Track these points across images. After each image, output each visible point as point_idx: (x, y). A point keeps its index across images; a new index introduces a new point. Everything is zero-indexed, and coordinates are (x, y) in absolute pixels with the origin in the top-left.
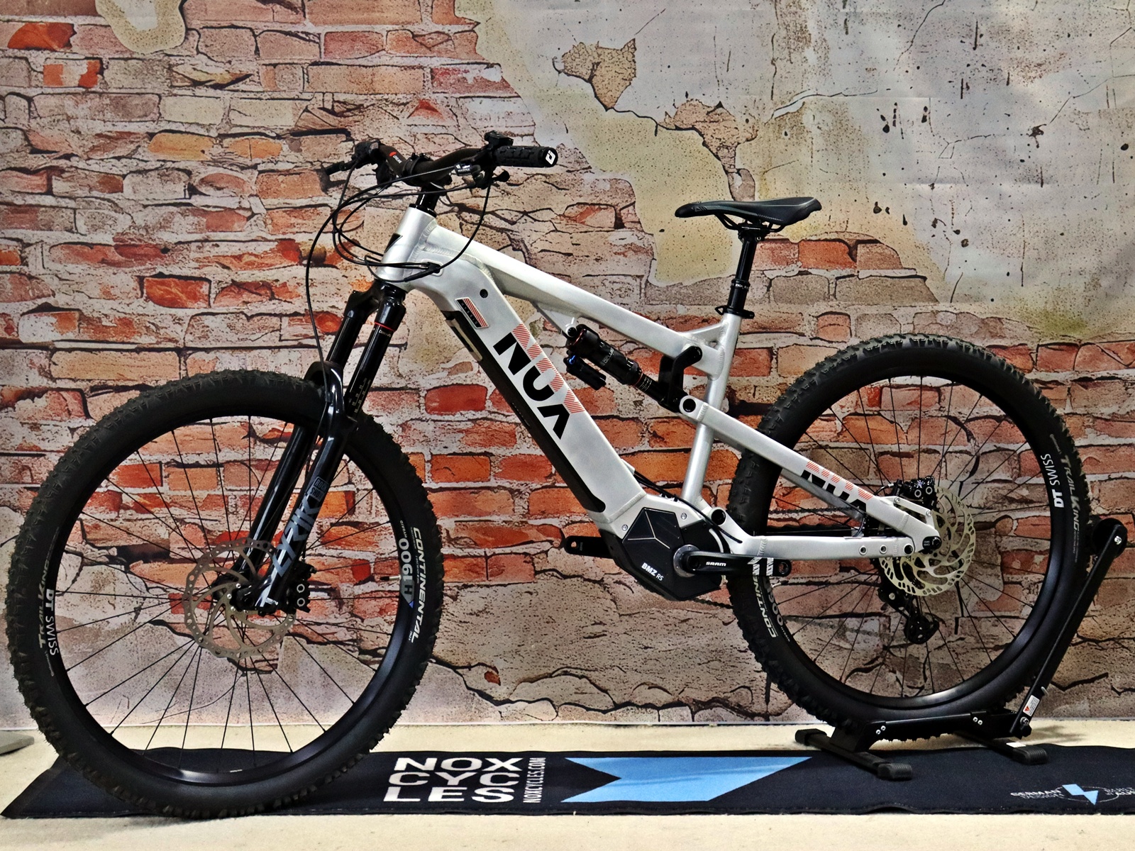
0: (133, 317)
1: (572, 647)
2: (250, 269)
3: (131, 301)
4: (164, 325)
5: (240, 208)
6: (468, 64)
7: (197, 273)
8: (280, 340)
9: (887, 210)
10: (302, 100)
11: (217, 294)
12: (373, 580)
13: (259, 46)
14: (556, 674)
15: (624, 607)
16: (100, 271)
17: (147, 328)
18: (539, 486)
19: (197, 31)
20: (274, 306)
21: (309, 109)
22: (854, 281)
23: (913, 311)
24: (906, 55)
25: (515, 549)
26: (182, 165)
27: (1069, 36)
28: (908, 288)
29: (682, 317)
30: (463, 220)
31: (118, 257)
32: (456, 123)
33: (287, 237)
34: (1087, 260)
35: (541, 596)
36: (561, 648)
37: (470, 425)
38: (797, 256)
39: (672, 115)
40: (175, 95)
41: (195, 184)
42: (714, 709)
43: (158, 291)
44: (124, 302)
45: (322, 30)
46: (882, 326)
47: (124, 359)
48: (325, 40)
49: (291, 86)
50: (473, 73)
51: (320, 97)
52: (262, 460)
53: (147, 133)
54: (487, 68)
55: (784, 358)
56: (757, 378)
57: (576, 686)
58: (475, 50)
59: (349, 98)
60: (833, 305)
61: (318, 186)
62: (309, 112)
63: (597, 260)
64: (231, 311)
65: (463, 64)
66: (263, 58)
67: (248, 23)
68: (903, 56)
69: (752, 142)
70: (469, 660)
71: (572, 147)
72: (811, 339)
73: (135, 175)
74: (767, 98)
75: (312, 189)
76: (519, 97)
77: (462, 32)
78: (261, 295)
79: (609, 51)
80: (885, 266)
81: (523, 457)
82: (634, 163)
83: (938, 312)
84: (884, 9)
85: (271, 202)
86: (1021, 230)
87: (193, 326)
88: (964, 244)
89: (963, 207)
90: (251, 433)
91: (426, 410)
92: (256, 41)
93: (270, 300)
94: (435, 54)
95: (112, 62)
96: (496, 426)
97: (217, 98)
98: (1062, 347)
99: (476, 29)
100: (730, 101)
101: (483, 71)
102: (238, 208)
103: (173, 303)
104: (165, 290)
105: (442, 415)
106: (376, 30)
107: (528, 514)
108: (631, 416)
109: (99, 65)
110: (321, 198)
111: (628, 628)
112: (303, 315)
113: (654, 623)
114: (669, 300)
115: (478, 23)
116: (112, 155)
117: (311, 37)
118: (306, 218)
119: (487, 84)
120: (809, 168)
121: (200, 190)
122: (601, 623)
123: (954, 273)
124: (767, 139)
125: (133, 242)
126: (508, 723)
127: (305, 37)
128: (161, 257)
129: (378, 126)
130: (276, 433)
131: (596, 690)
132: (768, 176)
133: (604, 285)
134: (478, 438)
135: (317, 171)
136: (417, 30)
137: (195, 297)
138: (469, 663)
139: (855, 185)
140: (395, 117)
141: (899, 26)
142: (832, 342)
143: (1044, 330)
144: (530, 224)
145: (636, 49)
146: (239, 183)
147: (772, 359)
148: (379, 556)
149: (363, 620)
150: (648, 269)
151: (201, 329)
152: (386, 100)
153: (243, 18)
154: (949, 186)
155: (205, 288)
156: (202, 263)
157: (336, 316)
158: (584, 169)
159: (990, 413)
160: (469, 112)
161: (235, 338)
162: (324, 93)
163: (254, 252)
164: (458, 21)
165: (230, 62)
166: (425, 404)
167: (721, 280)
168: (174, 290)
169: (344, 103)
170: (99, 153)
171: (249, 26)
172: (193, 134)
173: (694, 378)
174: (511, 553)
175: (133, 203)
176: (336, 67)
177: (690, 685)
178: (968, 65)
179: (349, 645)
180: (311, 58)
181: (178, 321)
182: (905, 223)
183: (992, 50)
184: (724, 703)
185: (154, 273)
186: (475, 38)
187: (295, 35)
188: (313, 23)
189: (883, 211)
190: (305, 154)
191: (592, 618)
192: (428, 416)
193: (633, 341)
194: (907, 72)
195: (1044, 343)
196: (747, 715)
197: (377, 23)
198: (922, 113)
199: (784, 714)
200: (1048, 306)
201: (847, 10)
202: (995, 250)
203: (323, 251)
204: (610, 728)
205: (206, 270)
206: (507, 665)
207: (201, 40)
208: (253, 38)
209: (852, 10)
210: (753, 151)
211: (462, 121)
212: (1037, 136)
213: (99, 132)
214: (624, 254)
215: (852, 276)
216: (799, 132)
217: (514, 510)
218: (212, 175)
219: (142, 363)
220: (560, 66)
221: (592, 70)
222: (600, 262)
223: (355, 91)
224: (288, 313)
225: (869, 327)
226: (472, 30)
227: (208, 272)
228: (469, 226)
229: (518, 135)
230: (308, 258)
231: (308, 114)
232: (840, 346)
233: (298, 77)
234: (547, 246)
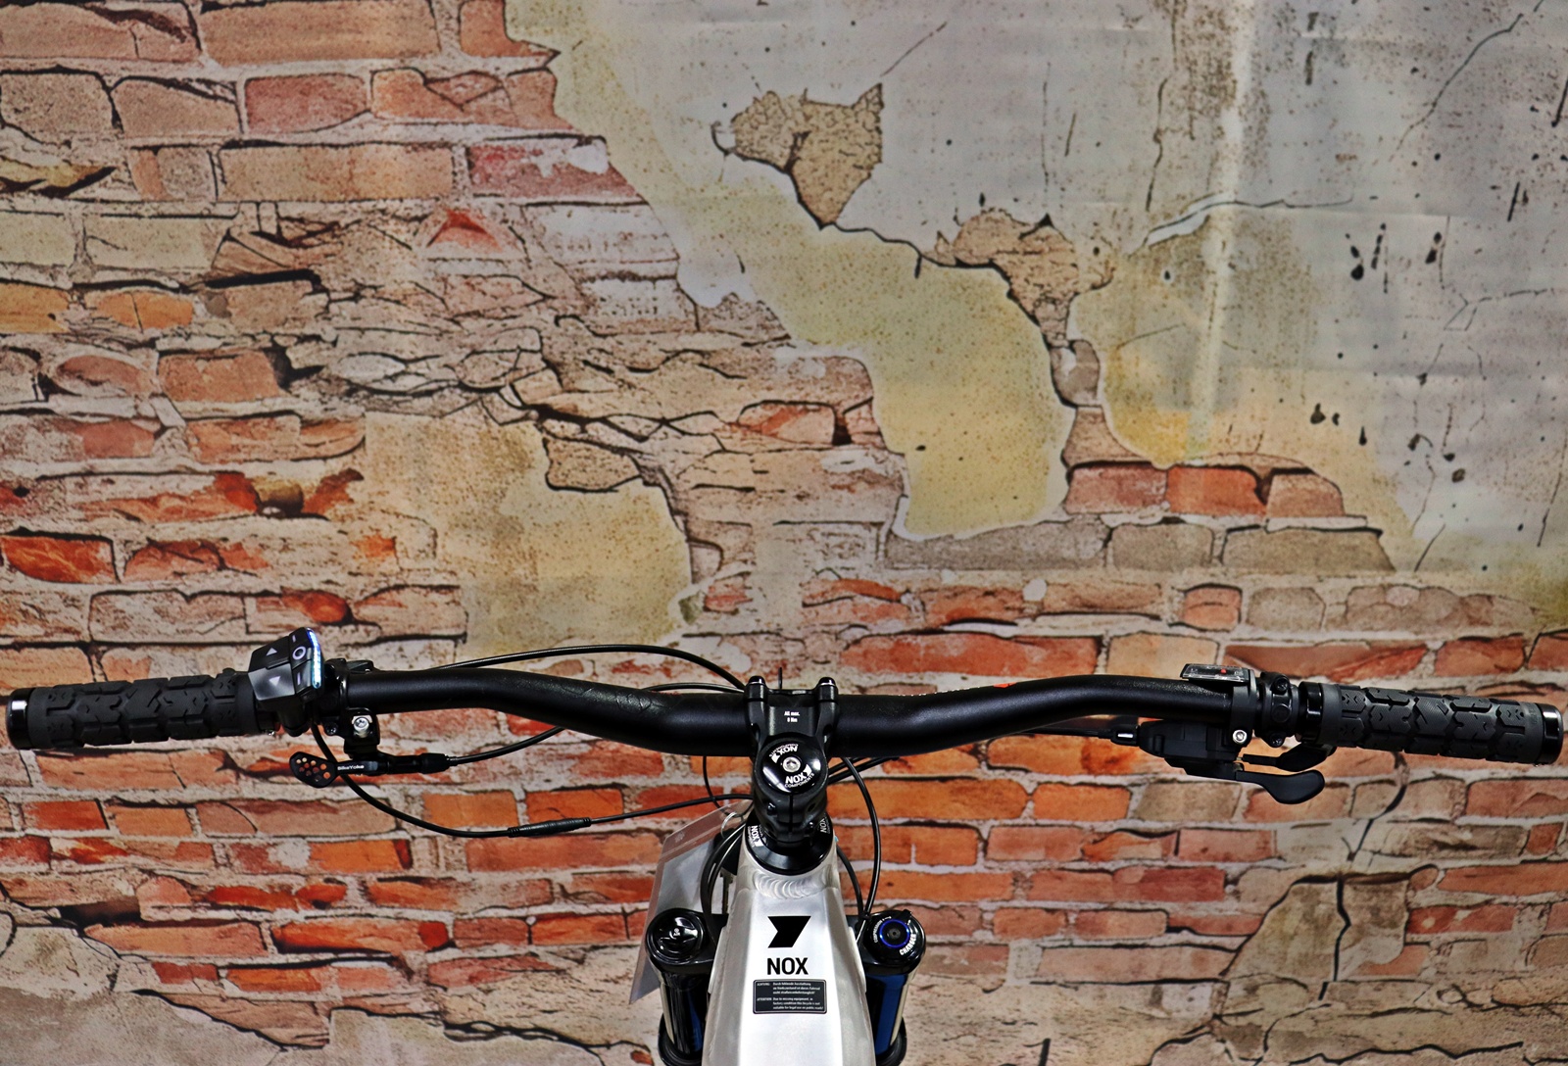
2: (177, 520)
4: (51, 608)
5: (139, 417)
6: (540, 137)
7: (85, 529)
8: (248, 632)
9: (1336, 418)
10: (216, 217)
11: (126, 562)
12: (454, 946)
13: (118, 108)
17: (25, 613)
20: (228, 581)
21: (234, 233)
22: (1259, 538)
23: (1349, 584)
24: (1420, 129)
26: (20, 341)
28: (1349, 547)
29: (948, 589)
30: (548, 433)
32: (523, 256)
33: (230, 467)
37: (585, 748)
38: (1162, 491)
39: (951, 236)
41: (50, 375)
43: (27, 557)
45: (238, 74)
48: (247, 96)
49: (192, 190)
50: (553, 155)
51: (250, 211)
52: (253, 800)
54: (579, 144)
55: (1120, 653)
58: (551, 108)
59: (308, 210)
60: (1216, 574)
61: (271, 379)
62: (233, 240)
63: (799, 497)
64: (156, 587)
65: (529, 137)
66: (131, 133)
67: (88, 61)
68: (1413, 134)
69: (1103, 291)
70: (607, 1038)
71: (751, 298)
72: (1171, 625)
74: (1137, 206)
75: (260, 385)
76: (644, 203)
77: (525, 71)
78: (202, 562)
79: (829, 109)
80: (1313, 512)
81: (675, 788)
82: (872, 327)
83: (1391, 586)
84: (1389, 35)
85: (191, 406)
86: (1560, 454)
87: (99, 610)
88: (1458, 477)
89: (1467, 416)
90: (228, 763)
91: (510, 729)
92: (111, 99)
93: (219, 569)
94: (472, 118)
96: (628, 749)
97: (58, 215)
99: (552, 65)
100: (1068, 214)
101: (571, 151)
102: (135, 418)
103: (56, 575)
104: (36, 556)
106: (348, 71)
110: (279, 400)
112: (279, 595)
114: (928, 562)
115: (556, 53)
117: (218, 89)
118: (257, 435)
119: (581, 177)
120: (1205, 340)
121: (61, 385)
123: (1429, 525)
124: (1130, 283)
127: (206, 89)
128: (17, 503)
129: (372, 262)
130: (269, 764)
132: (1126, 352)
133: (812, 538)
134: (599, 765)
135: (266, 350)
136: (431, 68)
137: (91, 567)
138: (608, 1041)
139: (1284, 373)
140: (404, 245)
141: (1415, 70)
142: (1206, 630)
144: (673, 441)
145: (881, 104)
146: (128, 374)
147: (1099, 654)
148: (459, 916)
149: (445, 989)
150: (892, 512)
151: (113, 615)
152: (383, 211)
153: (76, 50)
154: (1452, 378)
155: (103, 553)
157: (336, 596)
158: (775, 339)
160: (548, 233)
161: (171, 629)
162: (258, 204)
163: (178, 492)
164: (514, 48)
165: (68, 143)
168: (52, 555)
169: (301, 220)
171: (92, 69)
172: (27, 283)
173: (964, 678)
176: (276, 149)
178: (1536, 157)
180: (224, 132)
181: (72, 602)
182: (1363, 441)
185: (11, 529)
186: (551, 84)
187: (184, 86)
188: (219, 60)
189: (1329, 420)
190: (239, 321)
194: (1415, 164)
195: (1551, 630)
197: (347, 57)
198: (1428, 243)
201: (1315, 34)
202: (1507, 489)
203: (296, 491)
205: (98, 523)
208: (103, 94)
209: (1326, 35)
210: (1103, 307)
211: (534, 251)
214: (849, 488)
215: (1256, 527)
216: (1191, 271)
218: (77, 360)
219: (30, 665)
220: (728, 141)
221: (792, 148)
222: (806, 500)
223: (319, 196)
224: (253, 591)
225: (1271, 608)
226: (544, 68)
227: (104, 525)
228: (560, 444)
229: (645, 278)
230: (272, 503)
231: (234, 245)
232: (1218, 637)
233: (202, 171)
234: (707, 478)
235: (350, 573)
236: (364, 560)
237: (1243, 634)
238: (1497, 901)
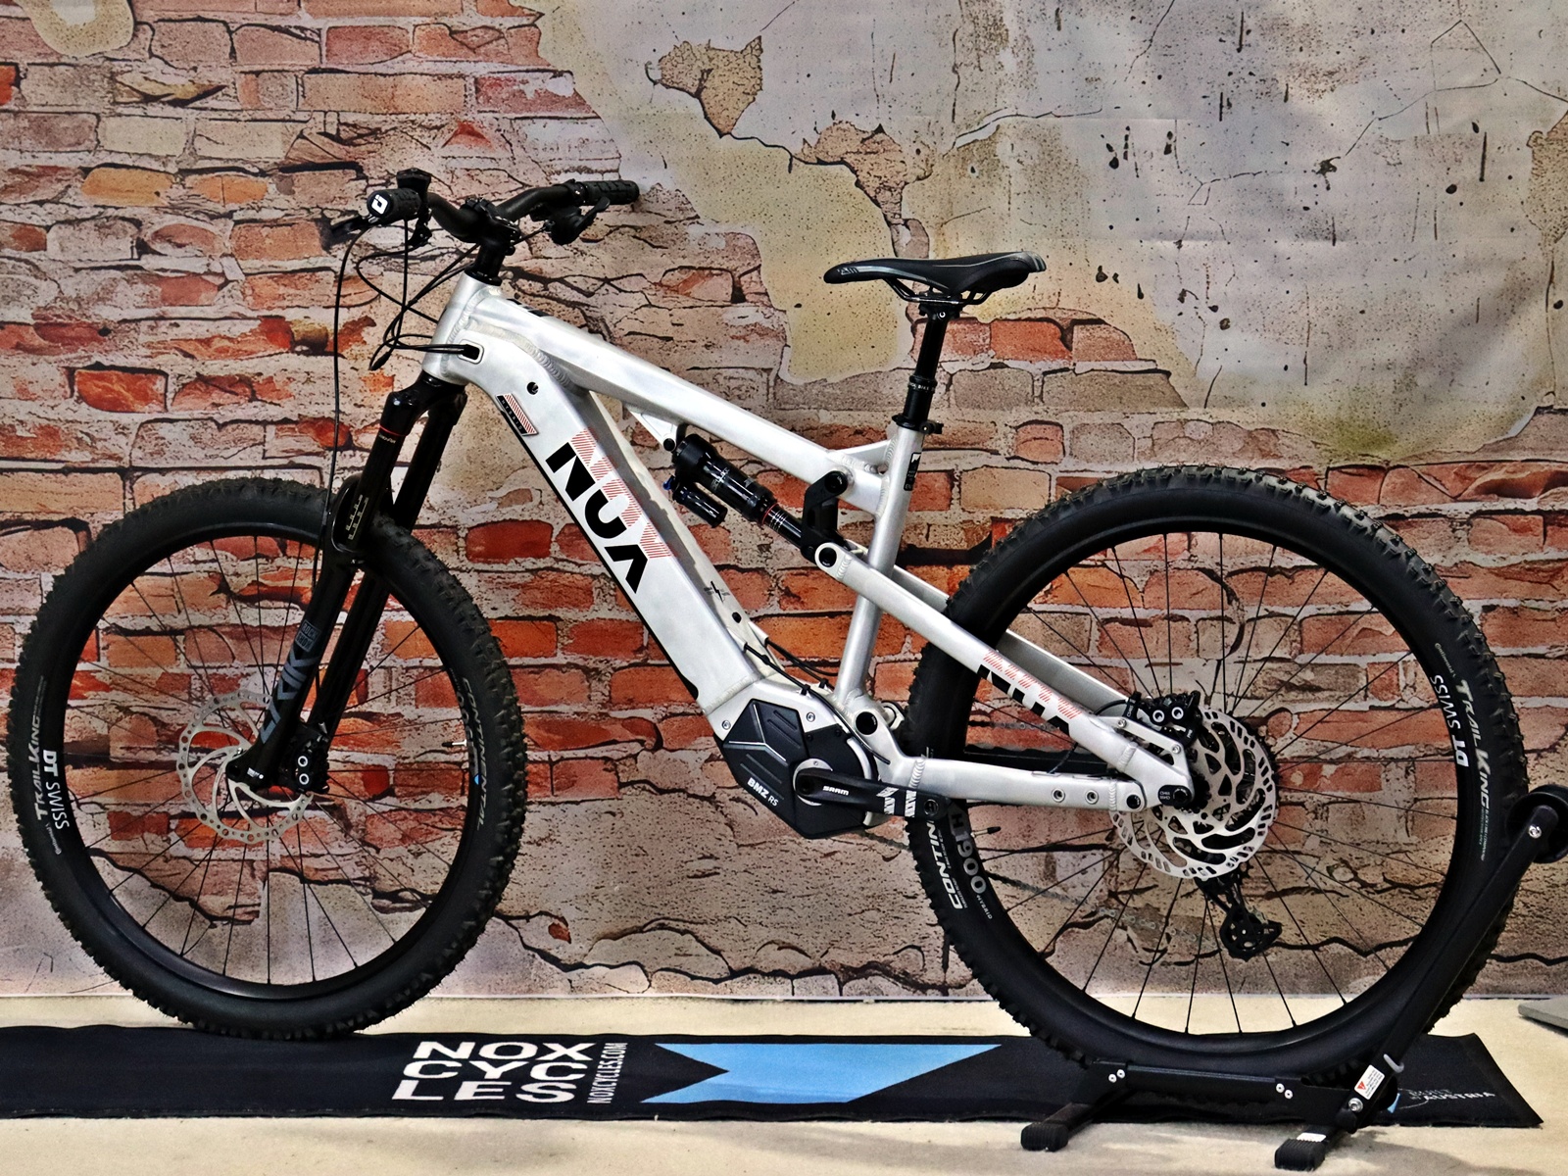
0: (60, 424)
1: (670, 889)
2: (223, 359)
3: (57, 402)
4: (103, 437)
5: (209, 273)
6: (527, 71)
7: (148, 364)
8: (264, 458)
9: (1116, 276)
10: (294, 121)
11: (176, 393)
12: (392, 794)
13: (236, 46)
14: (649, 927)
15: (744, 835)
16: (14, 361)
17: (79, 440)
18: (625, 664)
19: (150, 26)
20: (257, 410)
21: (305, 134)
22: (1068, 378)
23: (1151, 420)
24: (1143, 59)
25: (591, 752)
26: (128, 213)
27: (1373, 32)
28: (1145, 388)
29: (828, 427)
30: (520, 290)
31: (38, 341)
32: (510, 155)
33: (274, 313)
34: (1394, 348)
35: (628, 818)
36: (655, 890)
37: (528, 577)
38: (988, 341)
39: (813, 143)
40: (120, 115)
41: (146, 239)
42: (870, 978)
43: (95, 389)
44: (47, 403)
45: (324, 24)
46: (1107, 441)
47: (48, 483)
48: (328, 38)
49: (281, 102)
50: (534, 85)
51: (320, 117)
52: (237, 626)
53: (80, 168)
54: (554, 77)
55: (970, 487)
56: (932, 514)
57: (676, 945)
58: (536, 51)
59: (360, 118)
60: (1038, 411)
61: (317, 243)
62: (304, 138)
63: (707, 346)
64: (196, 416)
65: (520, 71)
66: (242, 63)
67: (220, 14)
68: (1138, 61)
69: (926, 181)
70: (527, 908)
71: (671, 188)
72: (1008, 459)
73: (63, 226)
74: (945, 119)
75: (308, 246)
76: (597, 117)
77: (519, 26)
78: (237, 394)
79: (725, 53)
80: (1113, 356)
81: (602, 623)
82: (759, 211)
83: (1186, 421)
85: (252, 264)
86: (1305, 305)
87: (143, 437)
88: (1224, 325)
89: (1221, 274)
90: (223, 587)
91: (467, 556)
92: (231, 39)
93: (250, 401)
94: (481, 58)
95: (32, 69)
96: (565, 579)
97: (177, 119)
98: (1361, 471)
99: (538, 23)
100: (895, 125)
101: (548, 81)
102: (205, 273)
103: (115, 405)
104: (104, 387)
105: (489, 563)
106: (398, 25)
107: (610, 702)
108: (753, 566)
109: (13, 73)
110: (321, 259)
111: (750, 863)
112: (296, 423)
113: (786, 857)
114: (808, 404)
115: (541, 15)
116: (32, 199)
117: (308, 33)
118: (300, 286)
119: (554, 99)
120: (1006, 219)
121: (153, 247)
122: (711, 857)
123: (1209, 366)
124: (946, 177)
125: (60, 320)
126: (580, 996)
127: (300, 34)
128: (99, 341)
129: (401, 158)
130: (258, 588)
131: (704, 951)
132: (948, 229)
133: (717, 382)
134: (539, 596)
135: (316, 220)
136: (456, 23)
137: (145, 397)
138: (527, 912)
139: (1070, 242)
140: (425, 146)
141: (1133, 18)
142: (1037, 463)
143: (1337, 447)
144: (613, 296)
145: (762, 51)
146: (207, 238)
147: (952, 487)
148: (401, 761)
149: (378, 851)
150: (778, 359)
151: (154, 442)
152: (413, 122)
153: (213, 7)
154: (1203, 243)
155: (159, 385)
156: (156, 349)
157: (342, 425)
158: (689, 219)
159: (1260, 564)
160: (529, 139)
161: (200, 454)
162: (326, 113)
163: (229, 335)
165: (195, 69)
166: (466, 548)
167: (881, 376)
168: (117, 387)
169: (355, 126)
170: (14, 195)
171: (222, 19)
172: (144, 169)
174: (586, 758)
175: (61, 265)
176: (344, 75)
177: (836, 944)
178: (1230, 74)
179: (359, 885)
180: (309, 62)
181: (122, 430)
182: (1141, 296)
183: (1264, 54)
184: (884, 970)
185: (89, 363)
186: (537, 36)
187: (286, 31)
188: (312, 14)
189: (1110, 279)
190: (299, 197)
191: (698, 849)
192: (470, 565)
193: (759, 462)
194: (1144, 83)
195: (1337, 465)
196: (915, 985)
197: (399, 15)
198: (1164, 141)
199: (969, 986)
200: (1342, 413)
202: (1267, 335)
203: (324, 332)
204: (724, 1004)
205: (160, 359)
206: (580, 914)
207: (156, 38)
208: (227, 35)
210: (927, 194)
211: (518, 151)
212: (1328, 174)
213: (13, 166)
214: (744, 338)
215: (1067, 370)
216: (990, 167)
217: (589, 697)
218: (169, 227)
219: (72, 489)
220: (656, 75)
221: (700, 80)
222: (712, 349)
223: (369, 108)
224: (275, 420)
225: (1090, 442)
226: (533, 25)
227: (164, 361)
228: (527, 298)
229: (596, 171)
230: (302, 342)
231: (304, 141)
232: (1049, 469)
233: (289, 89)
234: (637, 327)
235: (355, 405)
236: (368, 394)
237: (1068, 464)
238: (1359, 756)
